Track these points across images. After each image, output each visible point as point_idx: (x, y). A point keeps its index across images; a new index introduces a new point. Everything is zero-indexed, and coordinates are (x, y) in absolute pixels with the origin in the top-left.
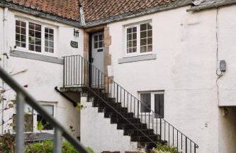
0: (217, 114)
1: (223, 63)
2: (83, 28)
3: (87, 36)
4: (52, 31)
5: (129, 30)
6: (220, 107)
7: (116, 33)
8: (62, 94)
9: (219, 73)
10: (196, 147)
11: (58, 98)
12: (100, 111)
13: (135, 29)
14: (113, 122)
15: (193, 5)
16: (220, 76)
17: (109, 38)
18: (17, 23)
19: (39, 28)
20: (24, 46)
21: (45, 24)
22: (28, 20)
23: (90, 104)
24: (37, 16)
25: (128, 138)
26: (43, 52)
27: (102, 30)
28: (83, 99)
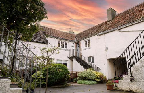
0: (106, 61)
1: (107, 47)
2: (75, 42)
3: (76, 44)
4: (67, 43)
5: (85, 42)
6: (108, 59)
7: (82, 43)
8: (69, 58)
9: (106, 50)
10: (100, 69)
11: (68, 59)
12: (77, 62)
13: (86, 41)
14: (80, 64)
15: (99, 34)
16: (106, 51)
17: (81, 44)
18: (58, 42)
19: (64, 43)
20: (60, 47)
21: (65, 42)
22: (61, 41)
23: (75, 60)
24: (63, 40)
25: (84, 68)
26: (65, 48)
27: (79, 43)
28: (74, 59)
